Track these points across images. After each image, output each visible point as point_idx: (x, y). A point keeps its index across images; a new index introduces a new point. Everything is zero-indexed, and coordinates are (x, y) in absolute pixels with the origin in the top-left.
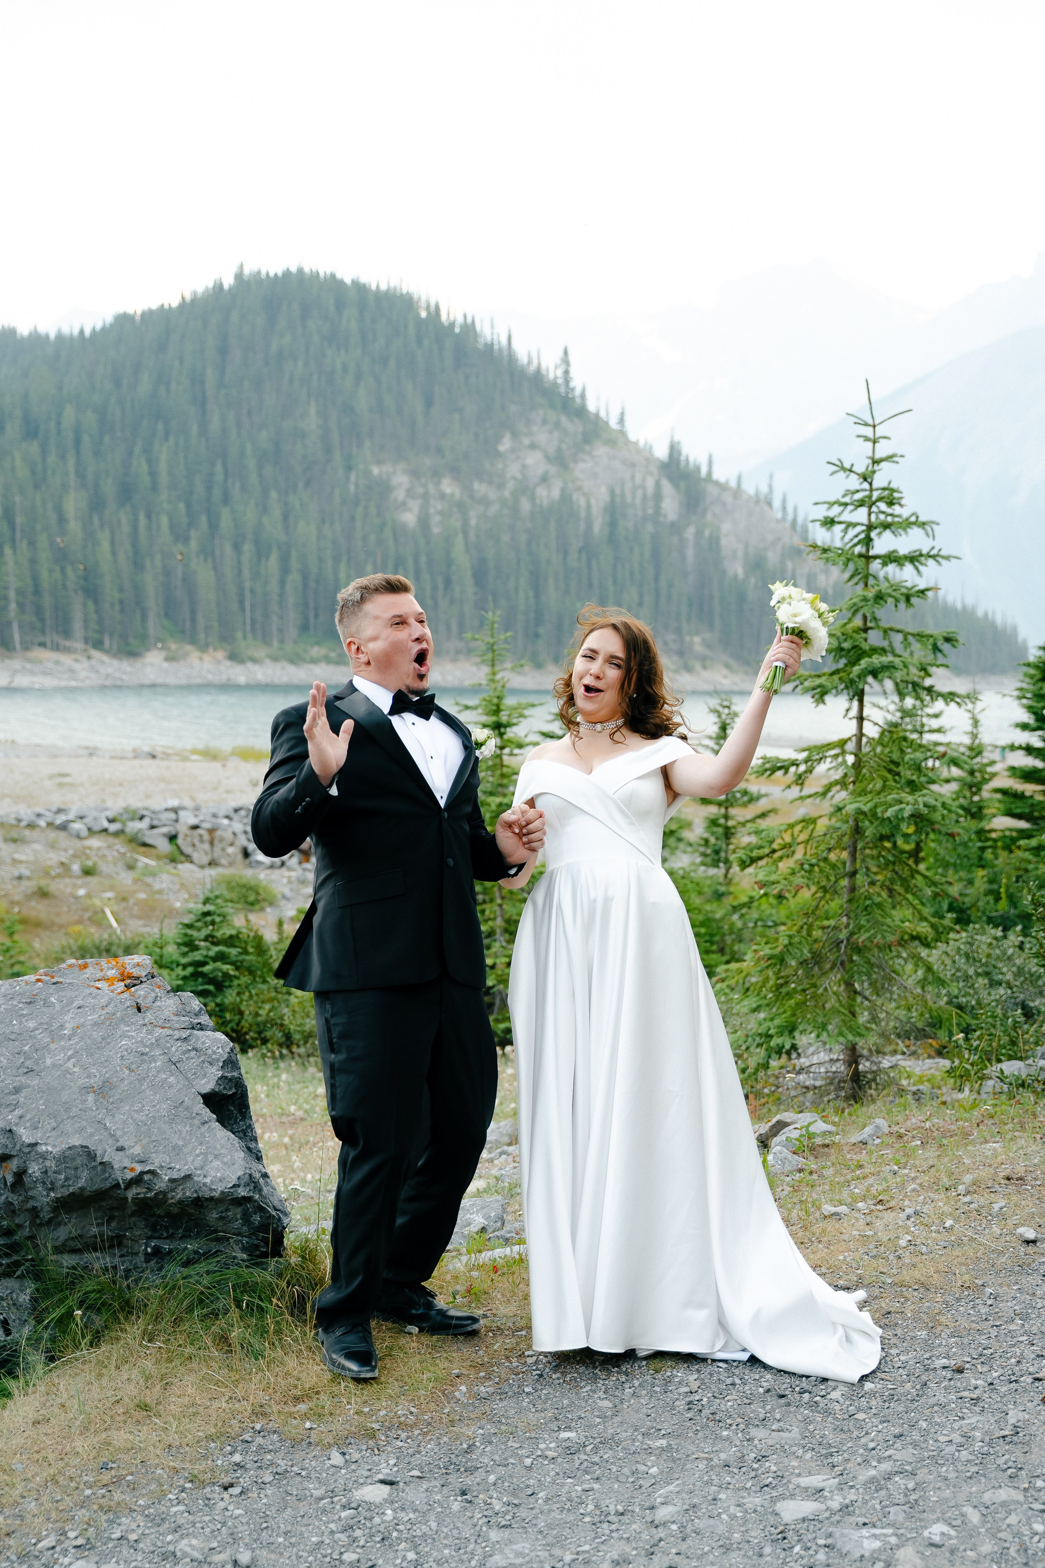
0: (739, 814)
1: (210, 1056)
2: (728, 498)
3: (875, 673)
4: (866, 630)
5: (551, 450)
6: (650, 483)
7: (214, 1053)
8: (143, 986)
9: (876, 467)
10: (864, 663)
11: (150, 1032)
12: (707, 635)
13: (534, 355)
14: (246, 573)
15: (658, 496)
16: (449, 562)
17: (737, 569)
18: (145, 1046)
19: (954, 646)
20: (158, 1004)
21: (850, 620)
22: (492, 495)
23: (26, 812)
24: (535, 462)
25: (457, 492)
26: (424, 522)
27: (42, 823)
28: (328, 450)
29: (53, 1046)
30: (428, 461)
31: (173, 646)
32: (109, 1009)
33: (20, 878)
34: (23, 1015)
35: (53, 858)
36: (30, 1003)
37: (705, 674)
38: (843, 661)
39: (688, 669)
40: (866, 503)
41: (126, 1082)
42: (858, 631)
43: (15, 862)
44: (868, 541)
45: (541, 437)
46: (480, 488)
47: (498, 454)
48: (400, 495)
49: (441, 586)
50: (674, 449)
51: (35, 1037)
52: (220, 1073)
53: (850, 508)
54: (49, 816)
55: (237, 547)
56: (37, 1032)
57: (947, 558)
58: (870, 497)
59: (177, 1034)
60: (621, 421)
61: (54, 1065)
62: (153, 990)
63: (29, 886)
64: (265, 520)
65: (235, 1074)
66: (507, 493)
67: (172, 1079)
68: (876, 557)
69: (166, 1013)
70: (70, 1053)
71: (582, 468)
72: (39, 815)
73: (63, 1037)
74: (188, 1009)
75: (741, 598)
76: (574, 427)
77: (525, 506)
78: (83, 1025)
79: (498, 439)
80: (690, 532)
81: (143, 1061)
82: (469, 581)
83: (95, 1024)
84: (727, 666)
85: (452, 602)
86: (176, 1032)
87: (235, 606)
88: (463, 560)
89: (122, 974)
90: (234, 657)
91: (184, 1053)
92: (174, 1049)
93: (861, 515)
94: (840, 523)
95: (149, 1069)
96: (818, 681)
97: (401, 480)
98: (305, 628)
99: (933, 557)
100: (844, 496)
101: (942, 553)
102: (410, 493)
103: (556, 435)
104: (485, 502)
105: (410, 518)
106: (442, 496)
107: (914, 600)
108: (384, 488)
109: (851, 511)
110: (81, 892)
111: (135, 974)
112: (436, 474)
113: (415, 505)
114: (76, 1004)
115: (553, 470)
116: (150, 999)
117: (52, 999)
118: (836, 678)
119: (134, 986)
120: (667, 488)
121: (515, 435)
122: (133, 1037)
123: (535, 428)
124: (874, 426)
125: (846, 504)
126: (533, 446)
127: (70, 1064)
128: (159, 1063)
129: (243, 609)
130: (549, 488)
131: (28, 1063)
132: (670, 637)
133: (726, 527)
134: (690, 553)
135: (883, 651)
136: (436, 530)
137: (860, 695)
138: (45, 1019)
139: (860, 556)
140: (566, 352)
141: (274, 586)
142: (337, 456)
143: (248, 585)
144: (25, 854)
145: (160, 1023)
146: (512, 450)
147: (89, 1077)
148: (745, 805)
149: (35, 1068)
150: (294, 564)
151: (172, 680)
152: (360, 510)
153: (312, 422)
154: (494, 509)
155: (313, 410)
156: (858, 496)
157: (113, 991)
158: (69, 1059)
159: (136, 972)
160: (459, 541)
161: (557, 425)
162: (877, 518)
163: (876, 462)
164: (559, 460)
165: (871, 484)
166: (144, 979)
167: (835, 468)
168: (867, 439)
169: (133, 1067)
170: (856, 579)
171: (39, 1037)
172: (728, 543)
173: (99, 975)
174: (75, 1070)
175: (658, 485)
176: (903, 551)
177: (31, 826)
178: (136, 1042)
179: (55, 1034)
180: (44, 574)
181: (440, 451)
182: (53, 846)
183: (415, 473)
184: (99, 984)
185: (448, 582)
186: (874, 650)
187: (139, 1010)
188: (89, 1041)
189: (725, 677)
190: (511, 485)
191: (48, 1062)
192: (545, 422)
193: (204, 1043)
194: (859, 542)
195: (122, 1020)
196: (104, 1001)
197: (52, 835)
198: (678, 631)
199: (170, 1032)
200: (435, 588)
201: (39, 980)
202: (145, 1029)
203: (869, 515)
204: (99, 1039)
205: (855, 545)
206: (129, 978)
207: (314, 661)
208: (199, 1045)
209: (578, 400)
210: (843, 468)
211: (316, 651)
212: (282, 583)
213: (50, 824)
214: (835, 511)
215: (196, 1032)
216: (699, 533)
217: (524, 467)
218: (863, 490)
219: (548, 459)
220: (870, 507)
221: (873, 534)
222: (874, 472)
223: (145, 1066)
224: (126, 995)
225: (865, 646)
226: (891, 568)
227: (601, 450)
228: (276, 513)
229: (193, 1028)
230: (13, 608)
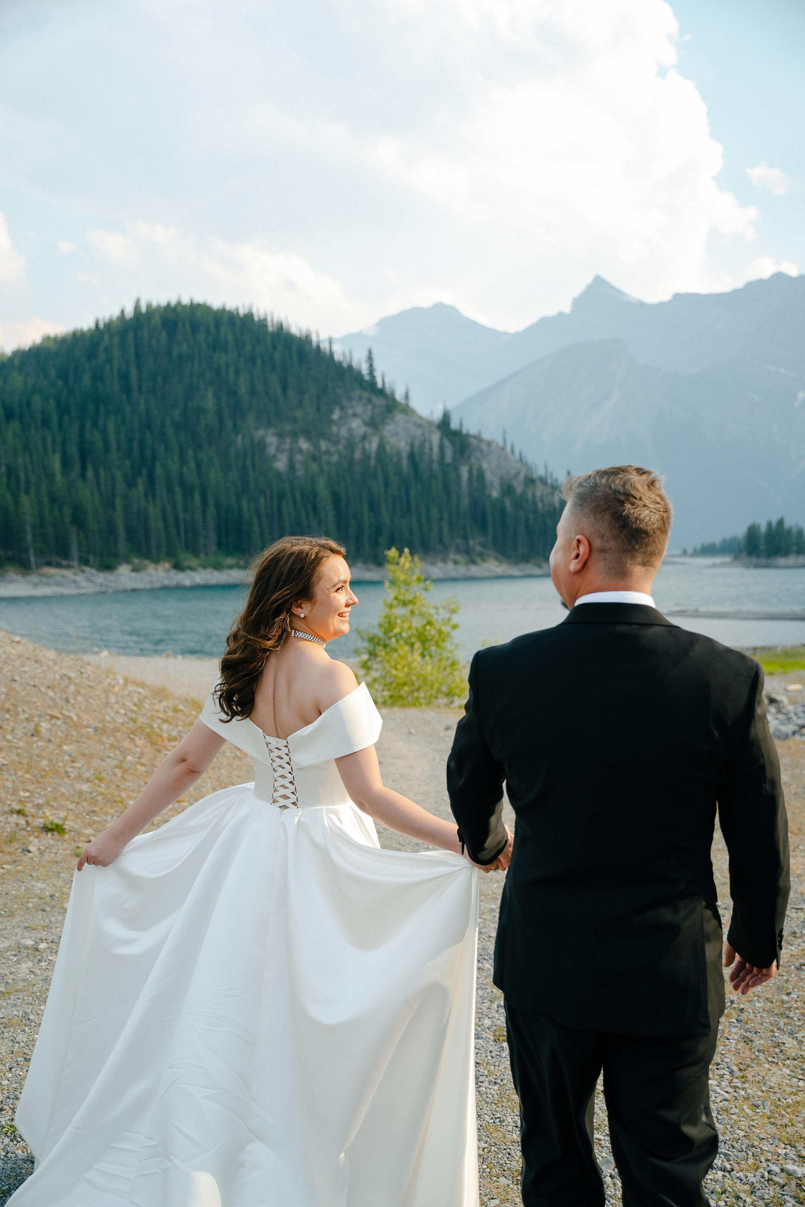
2: (484, 446)
5: (367, 417)
12: (482, 539)
13: (347, 354)
14: (180, 507)
16: (315, 494)
17: (495, 494)
22: (332, 449)
24: (357, 426)
25: (311, 449)
26: (292, 468)
28: (221, 421)
30: (288, 427)
31: (136, 561)
37: (485, 565)
39: (473, 562)
45: (359, 409)
46: (324, 445)
47: (333, 422)
48: (271, 450)
49: (311, 513)
50: (445, 416)
55: (170, 490)
60: (407, 397)
64: (185, 469)
66: (340, 447)
71: (388, 429)
75: (503, 512)
76: (379, 401)
77: (358, 455)
79: (331, 411)
80: (463, 470)
82: (330, 507)
84: (497, 559)
85: (320, 522)
87: (173, 531)
88: (324, 493)
90: (178, 567)
98: (219, 544)
102: (279, 449)
103: (369, 407)
104: (328, 453)
105: (282, 466)
106: (300, 451)
108: (262, 446)
112: (295, 435)
113: (284, 457)
115: (370, 430)
120: (446, 442)
121: (342, 408)
123: (354, 403)
126: (355, 415)
129: (179, 534)
130: (370, 442)
132: (459, 541)
133: (485, 465)
134: (464, 484)
136: (301, 473)
140: (370, 352)
141: (198, 516)
142: (229, 424)
143: (181, 515)
146: (341, 418)
150: (211, 501)
151: (139, 585)
152: (248, 462)
153: (210, 403)
154: (335, 458)
155: (210, 394)
160: (320, 481)
161: (369, 401)
164: (373, 424)
172: (488, 476)
175: (441, 440)
180: (46, 512)
181: (295, 420)
183: (281, 435)
185: (315, 509)
189: (497, 566)
190: (343, 441)
192: (360, 399)
198: (465, 538)
200: (307, 514)
207: (230, 567)
209: (379, 385)
211: (230, 561)
212: (204, 513)
216: (470, 471)
217: (350, 430)
219: (365, 423)
227: (399, 417)
228: (192, 465)
230: (29, 537)
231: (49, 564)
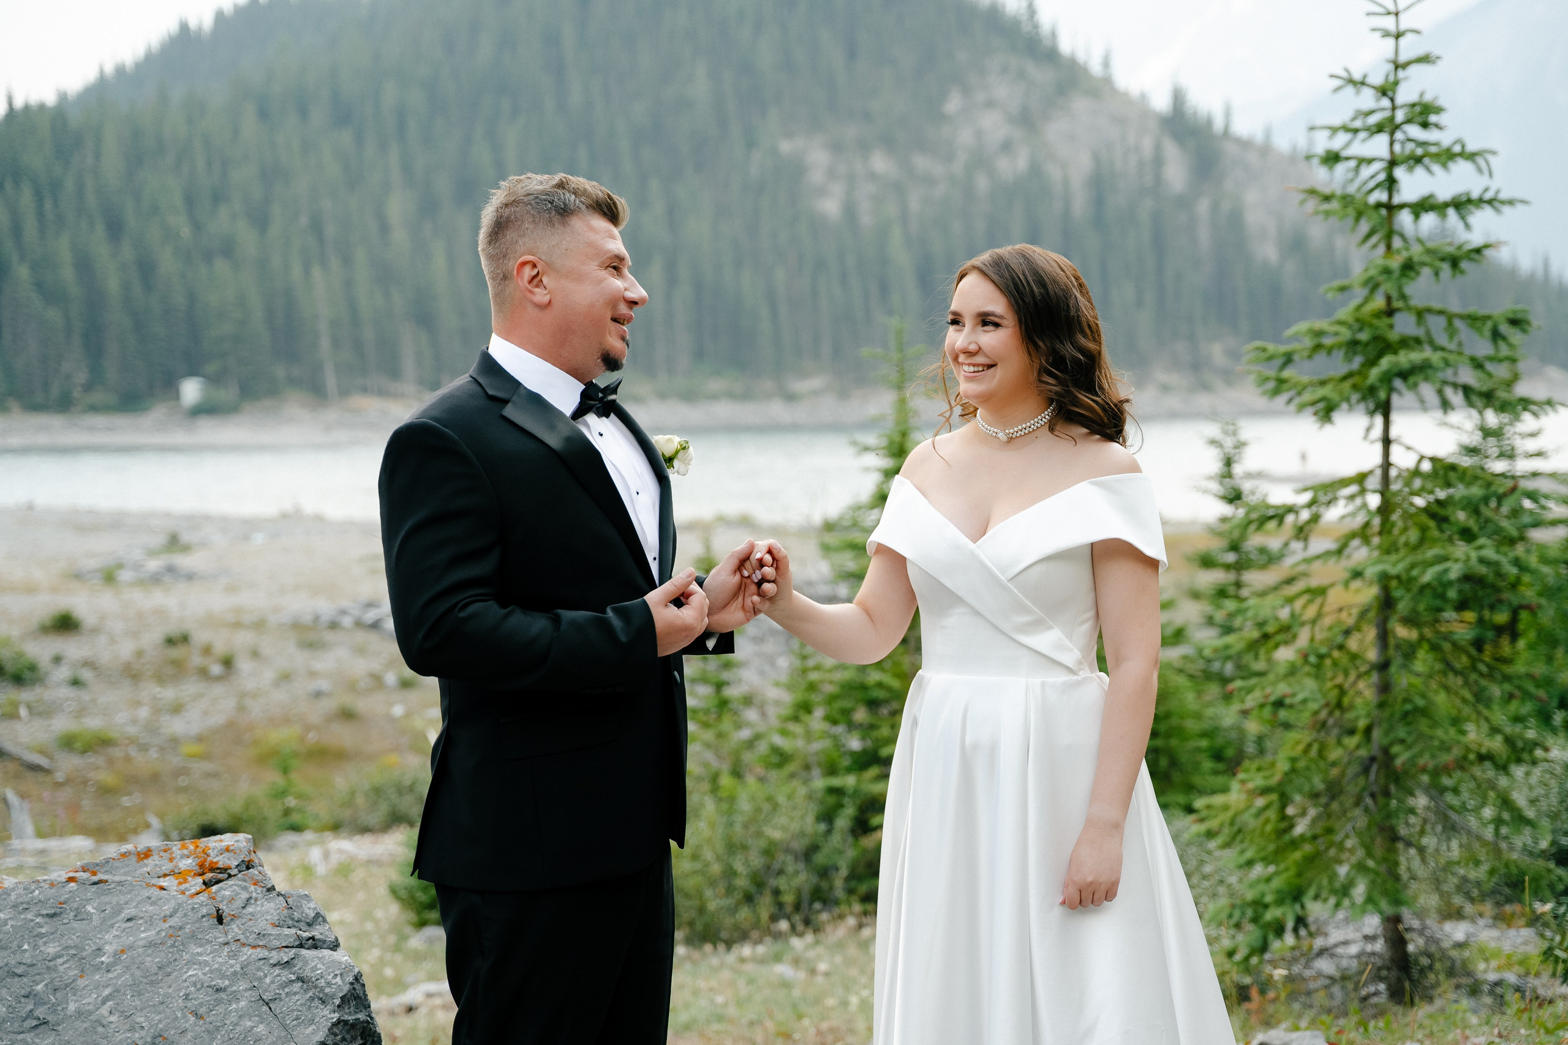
0: (1256, 579)
1: (322, 990)
2: (1252, 158)
3: (1404, 375)
4: (1390, 312)
5: (1014, 107)
6: (1147, 146)
7: (329, 984)
8: (230, 882)
9: (1401, 74)
10: (1386, 362)
11: (233, 955)
15: (1158, 161)
16: (884, 261)
17: (1269, 252)
18: (223, 977)
19: (1524, 331)
20: (250, 909)
21: (1367, 300)
22: (938, 171)
23: (325, 607)
24: (992, 124)
25: (892, 170)
26: (850, 211)
27: (347, 621)
28: (723, 122)
29: (81, 983)
30: (852, 131)
32: (174, 921)
33: (318, 695)
34: (40, 936)
35: (360, 667)
36: (52, 916)
38: (1357, 362)
39: (1206, 387)
40: (1388, 126)
41: (189, 1035)
42: (1378, 315)
43: (313, 674)
44: (1391, 183)
45: (1003, 91)
46: (922, 163)
48: (817, 176)
50: (1178, 97)
51: (55, 969)
52: (335, 1017)
53: (1362, 135)
54: (356, 612)
56: (60, 961)
57: (1511, 202)
58: (1392, 119)
59: (275, 956)
60: (1106, 64)
61: (80, 1014)
62: (245, 888)
63: (328, 705)
65: (361, 1016)
66: (958, 167)
67: (261, 1029)
68: (1402, 206)
69: (262, 925)
70: (107, 992)
71: (1055, 130)
72: (343, 612)
73: (97, 968)
74: (296, 915)
76: (1042, 75)
77: (982, 183)
78: (131, 947)
79: (943, 97)
80: (1203, 207)
81: (218, 1002)
82: (911, 283)
83: (151, 945)
86: (274, 953)
88: (902, 258)
89: (201, 865)
91: (283, 986)
92: (268, 980)
93: (1379, 147)
94: (1348, 159)
95: (227, 1013)
96: (1321, 392)
97: (818, 158)
98: (699, 355)
99: (1490, 202)
100: (1354, 119)
101: (1503, 196)
102: (831, 174)
103: (1020, 87)
104: (928, 180)
105: (831, 206)
106: (872, 176)
107: (1464, 265)
108: (796, 169)
109: (1364, 140)
110: (398, 710)
111: (220, 865)
112: (864, 148)
113: (837, 190)
114: (124, 915)
115: (1017, 134)
116: (239, 903)
117: (90, 908)
118: (1347, 385)
119: (219, 881)
120: (1171, 151)
121: (966, 91)
122: (206, 963)
123: (991, 80)
124: (1397, 14)
125: (1356, 131)
126: (990, 104)
127: (104, 1010)
128: (242, 1004)
130: (1012, 158)
131: (40, 1012)
132: (1177, 345)
133: (1252, 197)
134: (1204, 234)
135: (1415, 342)
136: (866, 220)
137: (1385, 409)
138: (74, 939)
139: (1379, 205)
142: (735, 130)
144: (325, 663)
145: (252, 939)
146: (962, 111)
147: (132, 1029)
148: (1264, 567)
149: (49, 1018)
150: (683, 271)
152: (766, 200)
153: (700, 89)
154: (941, 190)
155: (702, 71)
156: (1373, 120)
157: (183, 893)
158: (104, 1003)
159: (222, 861)
160: (896, 236)
161: (1021, 74)
162: (1403, 148)
163: (1398, 66)
164: (1026, 119)
165: (1392, 100)
166: (234, 872)
167: (1337, 83)
168: (1386, 34)
169: (202, 1010)
170: (1374, 239)
171: (61, 968)
172: (1254, 218)
173: (167, 867)
174: (113, 1018)
175: (1158, 148)
176: (1444, 194)
177: (334, 626)
178: (211, 972)
179: (85, 962)
180: (363, 299)
181: (867, 116)
182: (361, 651)
183: (836, 148)
184: (163, 882)
185: (884, 289)
186: (1406, 343)
187: (220, 920)
188: (138, 973)
190: (962, 157)
191: (72, 1007)
192: (1004, 70)
193: (314, 969)
194: (1377, 186)
195: (193, 936)
196: (167, 909)
197: (360, 636)
198: (1192, 340)
199: (263, 953)
201: (71, 879)
202: (226, 949)
203: (1392, 143)
204: (155, 969)
205: (1372, 190)
206: (212, 870)
207: (714, 397)
208: (307, 973)
209: (1047, 41)
210: (1351, 81)
211: (715, 385)
213: (359, 624)
214: (1338, 142)
215: (304, 952)
216: (1215, 207)
217: (979, 134)
218: (1383, 109)
219: (1010, 120)
220: (1392, 134)
221: (1399, 173)
222: (1396, 83)
223: (221, 1009)
224: (202, 898)
225: (1393, 336)
226: (1429, 220)
227: (1080, 105)
229: (301, 946)
230: (325, 344)
231: (365, 390)
